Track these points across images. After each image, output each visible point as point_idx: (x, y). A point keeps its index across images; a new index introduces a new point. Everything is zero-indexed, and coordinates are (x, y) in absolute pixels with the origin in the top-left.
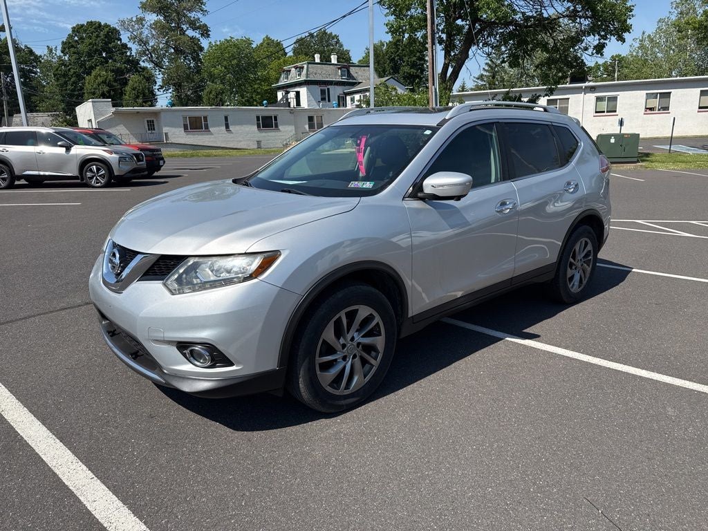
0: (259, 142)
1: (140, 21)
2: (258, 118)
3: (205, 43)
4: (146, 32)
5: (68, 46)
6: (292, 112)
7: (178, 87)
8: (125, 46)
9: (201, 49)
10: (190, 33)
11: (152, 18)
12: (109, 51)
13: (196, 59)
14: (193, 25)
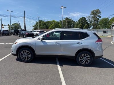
0: (103, 35)
1: (90, 16)
2: (103, 31)
3: (100, 19)
4: (90, 18)
5: (79, 21)
6: (111, 30)
7: (94, 26)
8: (87, 20)
9: (99, 20)
10: (98, 18)
11: (92, 16)
12: (84, 21)
13: (98, 21)
14: (98, 16)
